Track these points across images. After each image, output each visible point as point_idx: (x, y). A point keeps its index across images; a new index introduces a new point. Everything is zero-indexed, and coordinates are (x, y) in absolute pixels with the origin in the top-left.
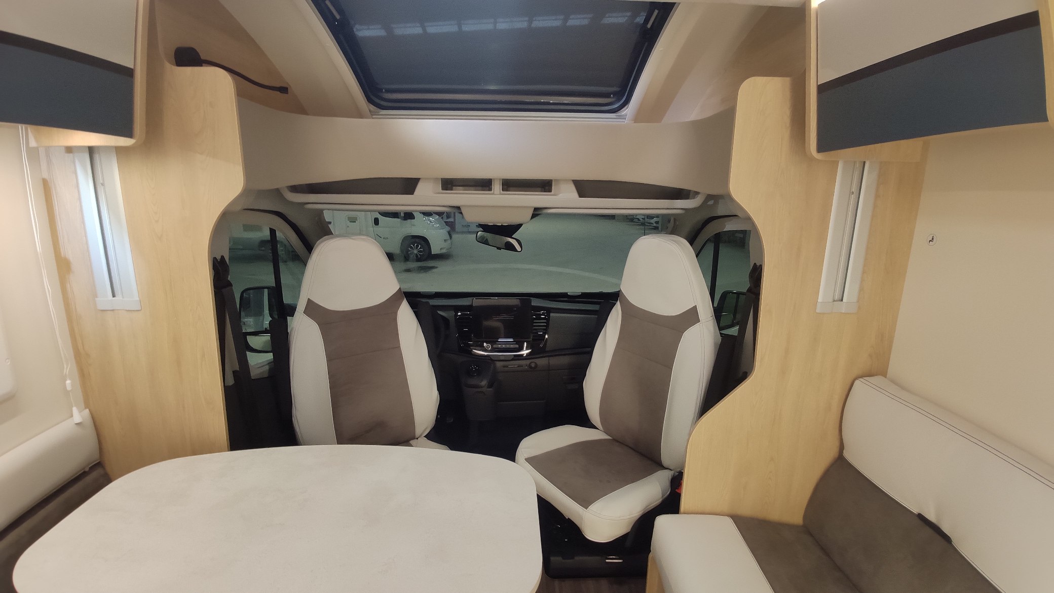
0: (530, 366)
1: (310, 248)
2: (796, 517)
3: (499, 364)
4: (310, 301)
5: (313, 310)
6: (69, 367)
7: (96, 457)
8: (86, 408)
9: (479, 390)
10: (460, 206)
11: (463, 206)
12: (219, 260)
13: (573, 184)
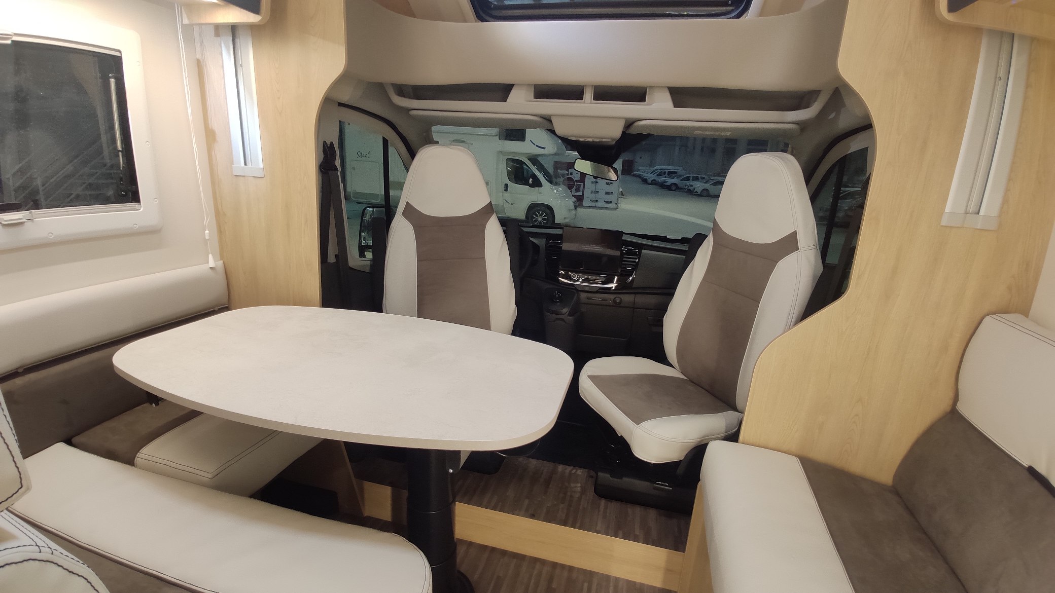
0: (614, 301)
1: (413, 154)
2: (884, 475)
3: (583, 295)
4: (408, 205)
5: (411, 213)
6: (209, 219)
7: (223, 300)
8: (221, 260)
9: (559, 316)
10: (550, 116)
11: (553, 115)
12: (329, 146)
13: (668, 91)
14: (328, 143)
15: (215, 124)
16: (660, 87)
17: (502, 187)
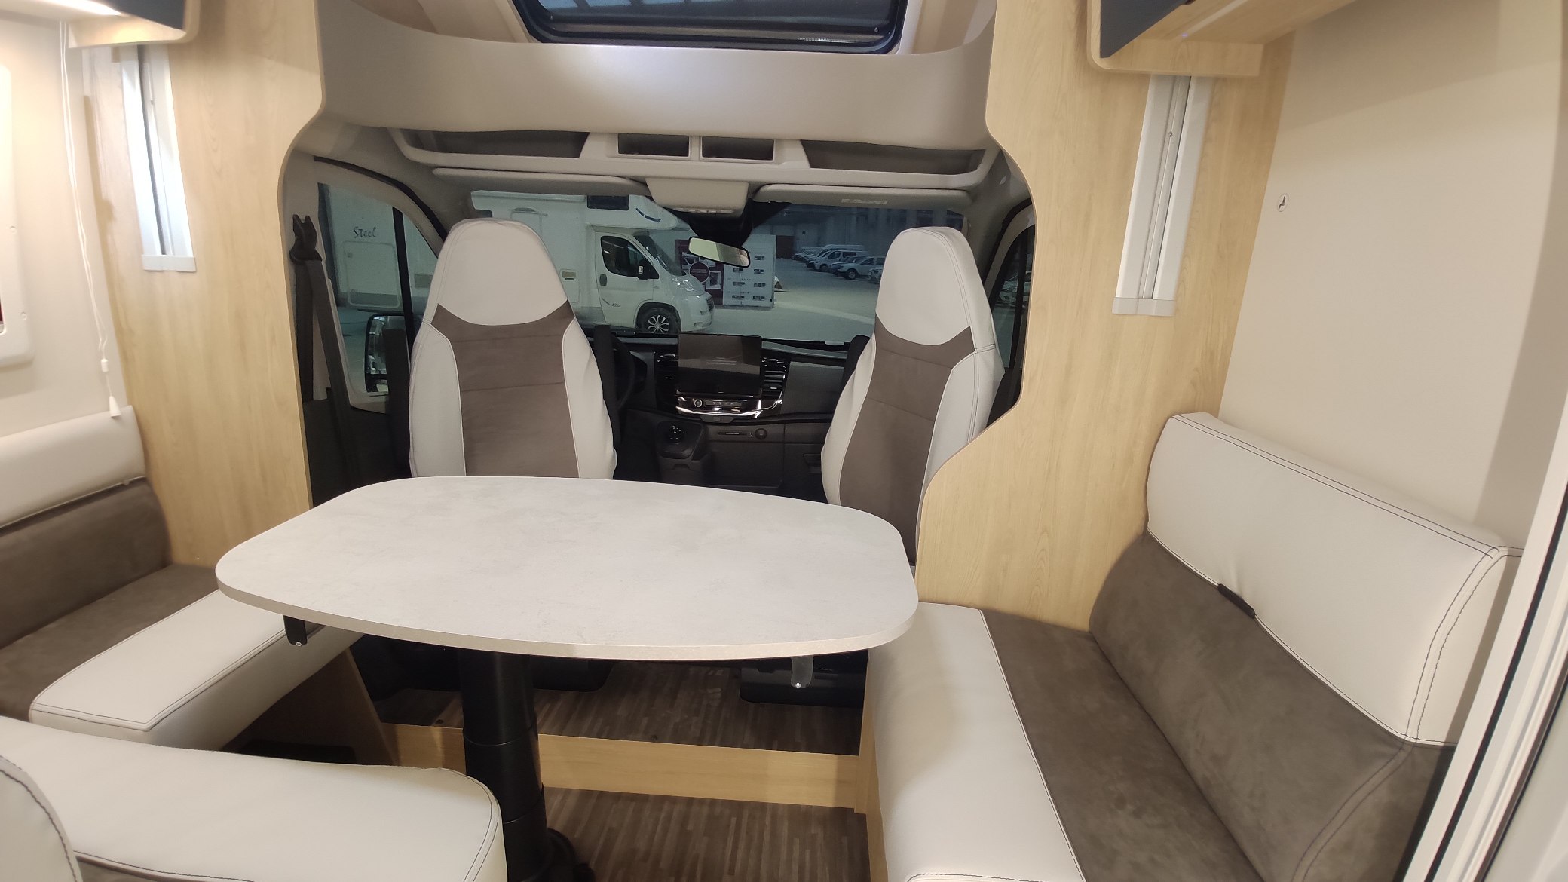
0: (756, 434)
1: (443, 234)
2: (1079, 618)
3: (712, 429)
4: (440, 309)
5: (444, 320)
6: (106, 341)
7: (139, 468)
8: (129, 404)
9: (679, 461)
10: (644, 178)
11: (648, 177)
12: (303, 222)
13: (802, 146)
14: (302, 217)
15: (112, 193)
16: (792, 141)
17: (595, 279)
